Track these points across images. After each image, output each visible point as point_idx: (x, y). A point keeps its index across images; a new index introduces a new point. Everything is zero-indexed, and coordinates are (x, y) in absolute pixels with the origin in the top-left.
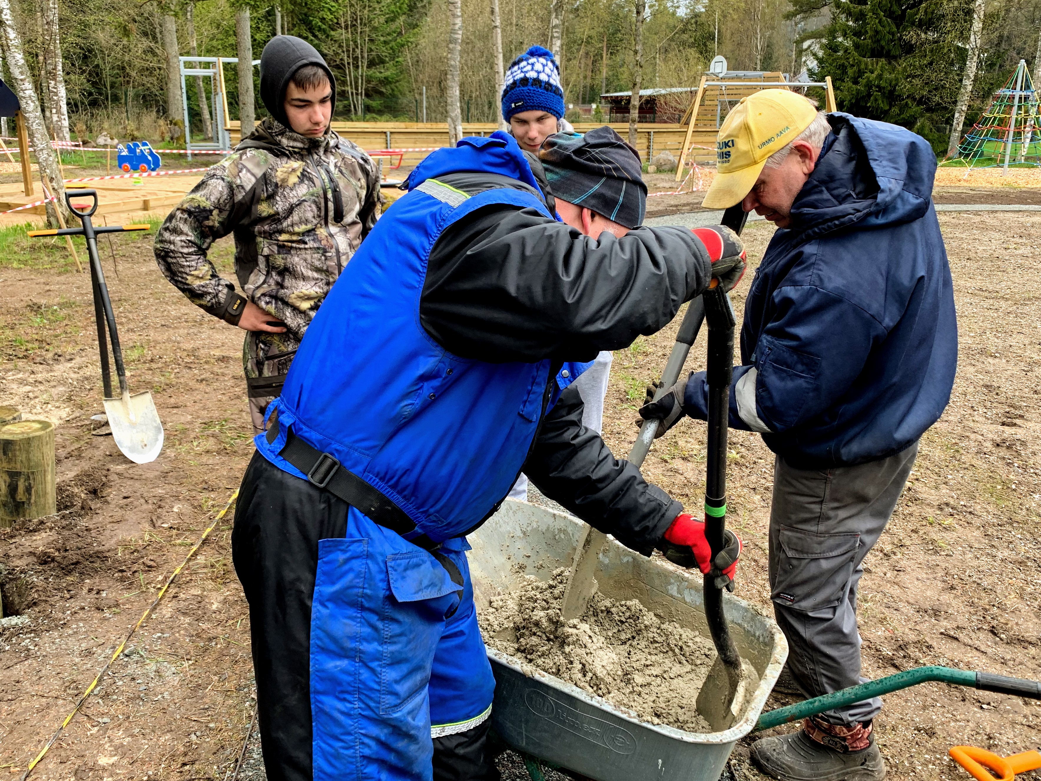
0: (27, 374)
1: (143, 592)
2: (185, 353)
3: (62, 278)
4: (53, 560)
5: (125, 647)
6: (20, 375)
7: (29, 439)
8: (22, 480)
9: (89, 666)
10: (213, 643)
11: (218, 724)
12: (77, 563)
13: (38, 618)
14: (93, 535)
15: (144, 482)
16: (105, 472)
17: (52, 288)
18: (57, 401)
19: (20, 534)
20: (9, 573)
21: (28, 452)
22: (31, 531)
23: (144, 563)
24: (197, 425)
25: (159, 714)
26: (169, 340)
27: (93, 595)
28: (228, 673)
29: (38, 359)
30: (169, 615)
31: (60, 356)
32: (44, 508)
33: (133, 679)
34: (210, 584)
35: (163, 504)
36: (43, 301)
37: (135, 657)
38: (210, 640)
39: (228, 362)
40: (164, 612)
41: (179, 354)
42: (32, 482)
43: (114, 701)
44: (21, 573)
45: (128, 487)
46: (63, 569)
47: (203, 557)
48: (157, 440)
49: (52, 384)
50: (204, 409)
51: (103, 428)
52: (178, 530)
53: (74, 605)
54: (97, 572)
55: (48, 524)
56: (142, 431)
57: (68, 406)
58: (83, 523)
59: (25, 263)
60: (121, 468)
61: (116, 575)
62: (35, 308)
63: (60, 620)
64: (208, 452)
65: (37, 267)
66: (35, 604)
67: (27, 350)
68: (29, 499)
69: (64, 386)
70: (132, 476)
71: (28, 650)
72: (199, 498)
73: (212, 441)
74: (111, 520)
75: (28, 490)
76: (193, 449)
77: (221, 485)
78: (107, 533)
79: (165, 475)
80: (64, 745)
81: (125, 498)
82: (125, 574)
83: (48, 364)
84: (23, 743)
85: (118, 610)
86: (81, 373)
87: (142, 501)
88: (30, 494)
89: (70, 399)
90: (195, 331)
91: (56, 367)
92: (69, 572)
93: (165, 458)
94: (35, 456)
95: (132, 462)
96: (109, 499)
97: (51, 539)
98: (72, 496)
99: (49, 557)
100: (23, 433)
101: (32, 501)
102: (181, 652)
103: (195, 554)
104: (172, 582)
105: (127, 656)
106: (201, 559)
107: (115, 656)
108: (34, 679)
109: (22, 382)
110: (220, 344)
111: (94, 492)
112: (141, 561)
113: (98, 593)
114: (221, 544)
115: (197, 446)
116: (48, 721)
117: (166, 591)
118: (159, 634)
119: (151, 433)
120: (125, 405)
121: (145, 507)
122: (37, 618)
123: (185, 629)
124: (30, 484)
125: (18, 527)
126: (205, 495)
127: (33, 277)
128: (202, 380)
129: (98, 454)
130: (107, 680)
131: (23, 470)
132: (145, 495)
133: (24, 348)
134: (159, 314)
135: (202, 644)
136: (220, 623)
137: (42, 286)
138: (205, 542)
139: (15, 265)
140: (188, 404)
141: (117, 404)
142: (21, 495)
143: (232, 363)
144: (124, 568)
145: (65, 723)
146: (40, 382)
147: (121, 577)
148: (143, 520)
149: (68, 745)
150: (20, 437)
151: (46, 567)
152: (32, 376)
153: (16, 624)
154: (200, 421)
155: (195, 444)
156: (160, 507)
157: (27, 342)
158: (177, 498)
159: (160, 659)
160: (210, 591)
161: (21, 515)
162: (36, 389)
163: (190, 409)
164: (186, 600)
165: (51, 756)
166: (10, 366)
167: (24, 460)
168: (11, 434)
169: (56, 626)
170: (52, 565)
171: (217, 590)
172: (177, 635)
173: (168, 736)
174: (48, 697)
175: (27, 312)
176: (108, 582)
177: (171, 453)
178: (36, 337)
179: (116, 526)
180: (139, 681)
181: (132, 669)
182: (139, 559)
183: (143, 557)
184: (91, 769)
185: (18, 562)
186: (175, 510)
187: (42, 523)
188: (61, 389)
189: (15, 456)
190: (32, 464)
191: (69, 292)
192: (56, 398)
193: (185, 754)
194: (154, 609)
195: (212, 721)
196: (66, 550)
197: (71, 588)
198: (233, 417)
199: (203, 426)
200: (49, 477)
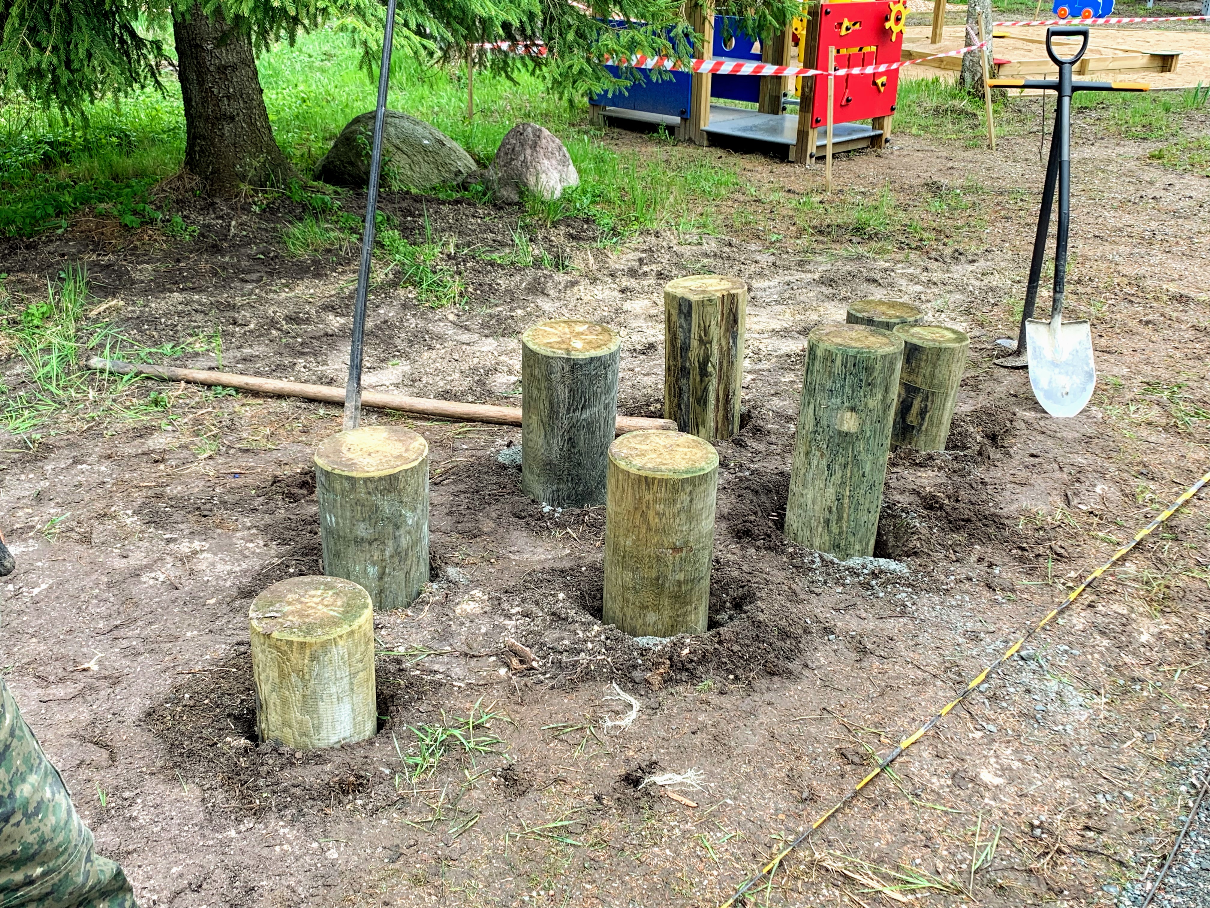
0: (919, 270)
1: (1047, 584)
2: (1126, 281)
3: (969, 154)
4: (941, 508)
5: (1022, 647)
6: (911, 271)
7: (940, 349)
8: (919, 399)
9: (974, 653)
10: (1138, 687)
11: (1137, 797)
12: (968, 520)
13: (919, 572)
14: (989, 491)
15: (1059, 441)
16: (1009, 416)
17: (956, 165)
18: (953, 311)
19: (904, 464)
20: (888, 507)
21: (934, 366)
22: (916, 464)
23: (1051, 547)
24: (1136, 382)
25: (1060, 750)
26: (1103, 258)
27: (983, 566)
28: (1157, 735)
29: (933, 254)
30: (1080, 627)
31: (961, 254)
32: (933, 441)
33: (1028, 691)
34: (1141, 607)
35: (1083, 479)
36: (944, 181)
37: (1033, 665)
38: (1134, 680)
39: (1186, 303)
40: (1075, 621)
41: (1116, 281)
42: (929, 404)
43: (1003, 708)
44: (903, 511)
45: (1037, 443)
46: (950, 522)
47: (1134, 567)
48: (1084, 389)
49: (948, 288)
50: (1147, 364)
51: (1010, 358)
52: (1101, 519)
53: (961, 572)
54: (991, 540)
55: (938, 462)
56: (1067, 373)
57: (966, 321)
58: (978, 472)
59: (925, 128)
60: (1029, 415)
61: (1014, 551)
62: (934, 188)
63: (942, 584)
64: (1149, 424)
65: (939, 136)
66: (915, 554)
67: (921, 240)
68: (921, 425)
69: (963, 293)
70: (1044, 429)
71: (905, 606)
72: (1132, 484)
73: (1156, 411)
74: (1011, 478)
75: (923, 413)
76: (1128, 415)
77: (1166, 474)
78: (1007, 494)
79: (1088, 440)
80: (942, 737)
81: (1032, 456)
82: (1026, 554)
83: (945, 263)
84: (895, 714)
85: (1013, 597)
86: (986, 281)
87: (1056, 467)
88: (923, 419)
89: (968, 312)
90: (1143, 251)
91: (954, 268)
92: (956, 529)
93: (1089, 417)
94: (941, 372)
95: (1045, 412)
96: (1012, 451)
97: (939, 481)
98: (964, 435)
99: (937, 502)
100: (934, 340)
101: (924, 428)
102: (1092, 680)
103: (1123, 559)
104: (1089, 585)
105: (1022, 658)
106: (1130, 568)
107: (1008, 654)
108: (911, 643)
109: (912, 279)
110: (1176, 276)
111: (993, 438)
112: (1048, 544)
113: (989, 567)
114: (1159, 555)
115: (1135, 412)
116: (923, 700)
117: (1080, 595)
118: (1067, 648)
119: (1078, 379)
120: (1052, 333)
121: (1058, 474)
122: (916, 572)
123: (1101, 653)
124: (926, 406)
125: (902, 455)
126: (1142, 482)
127: (933, 148)
128: (1148, 323)
129: (1000, 390)
130: (995, 681)
131: (923, 387)
132: (1060, 459)
133: (918, 236)
134: (1091, 221)
135: (1122, 682)
136: (1149, 662)
137: (944, 161)
138: (1139, 546)
139: (914, 130)
140: (1125, 351)
141: (1042, 329)
142: (912, 418)
143: (1192, 306)
144: (1025, 545)
145: (944, 711)
146: (935, 284)
147: (1021, 557)
148: (1055, 492)
149: (947, 738)
150: (931, 344)
151: (932, 514)
152: (925, 274)
153: (894, 571)
154: (1141, 378)
155: (1132, 408)
156: (1078, 481)
157: (923, 229)
158: (1102, 475)
159: (1065, 680)
160: (1141, 614)
161: (907, 442)
162: (929, 291)
163: (1128, 359)
164: (1105, 615)
165: (926, 743)
166: (900, 256)
167: (927, 374)
168: (920, 338)
169: (938, 590)
170: (939, 513)
171: (1151, 617)
172: (1089, 657)
173: (1068, 782)
174: (925, 672)
175: (923, 191)
176: (1002, 557)
177: (1098, 413)
178: (934, 225)
179: (1018, 489)
180: (1035, 697)
181: (1026, 677)
182: (1045, 540)
183: (1050, 540)
184: (972, 781)
185: (898, 497)
186: (1098, 489)
187: (931, 458)
188: (958, 296)
189: (919, 367)
190: (936, 381)
191: (977, 174)
192: (952, 306)
193: (1089, 816)
194: (1061, 612)
195: (1129, 789)
196: (957, 501)
197: (957, 549)
198: (1190, 383)
199: (1146, 386)
200: (949, 404)
